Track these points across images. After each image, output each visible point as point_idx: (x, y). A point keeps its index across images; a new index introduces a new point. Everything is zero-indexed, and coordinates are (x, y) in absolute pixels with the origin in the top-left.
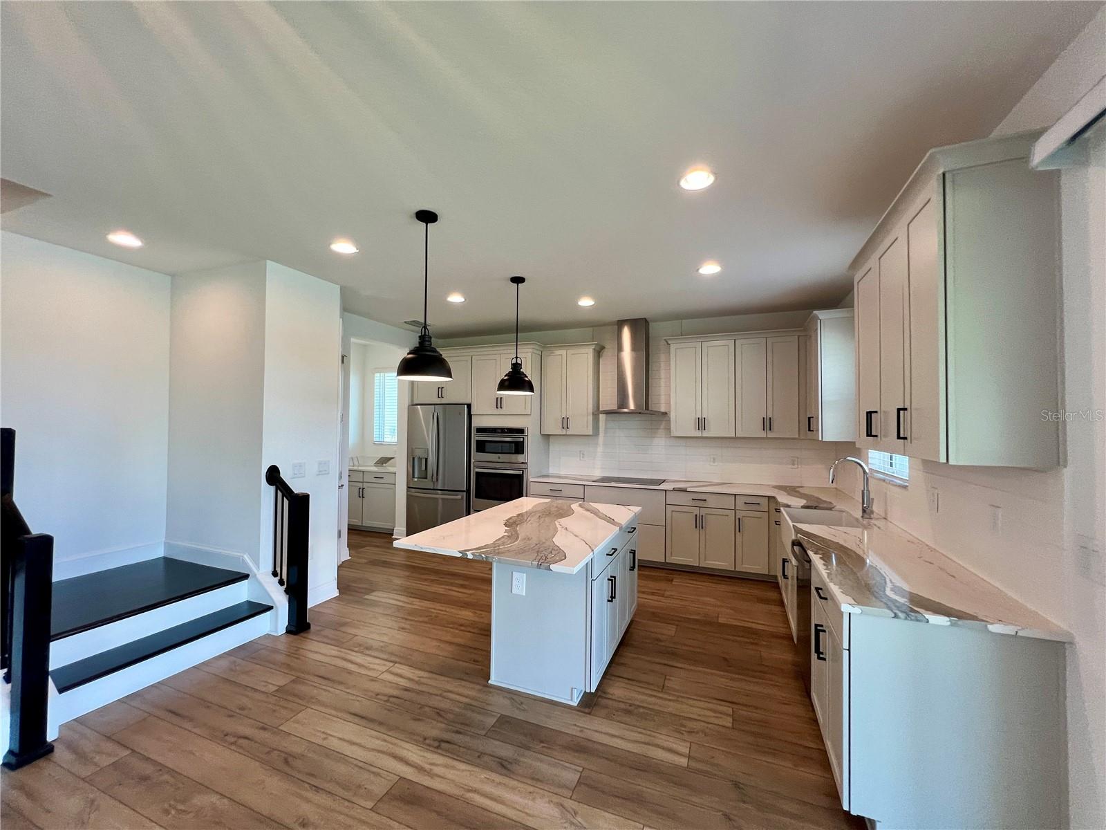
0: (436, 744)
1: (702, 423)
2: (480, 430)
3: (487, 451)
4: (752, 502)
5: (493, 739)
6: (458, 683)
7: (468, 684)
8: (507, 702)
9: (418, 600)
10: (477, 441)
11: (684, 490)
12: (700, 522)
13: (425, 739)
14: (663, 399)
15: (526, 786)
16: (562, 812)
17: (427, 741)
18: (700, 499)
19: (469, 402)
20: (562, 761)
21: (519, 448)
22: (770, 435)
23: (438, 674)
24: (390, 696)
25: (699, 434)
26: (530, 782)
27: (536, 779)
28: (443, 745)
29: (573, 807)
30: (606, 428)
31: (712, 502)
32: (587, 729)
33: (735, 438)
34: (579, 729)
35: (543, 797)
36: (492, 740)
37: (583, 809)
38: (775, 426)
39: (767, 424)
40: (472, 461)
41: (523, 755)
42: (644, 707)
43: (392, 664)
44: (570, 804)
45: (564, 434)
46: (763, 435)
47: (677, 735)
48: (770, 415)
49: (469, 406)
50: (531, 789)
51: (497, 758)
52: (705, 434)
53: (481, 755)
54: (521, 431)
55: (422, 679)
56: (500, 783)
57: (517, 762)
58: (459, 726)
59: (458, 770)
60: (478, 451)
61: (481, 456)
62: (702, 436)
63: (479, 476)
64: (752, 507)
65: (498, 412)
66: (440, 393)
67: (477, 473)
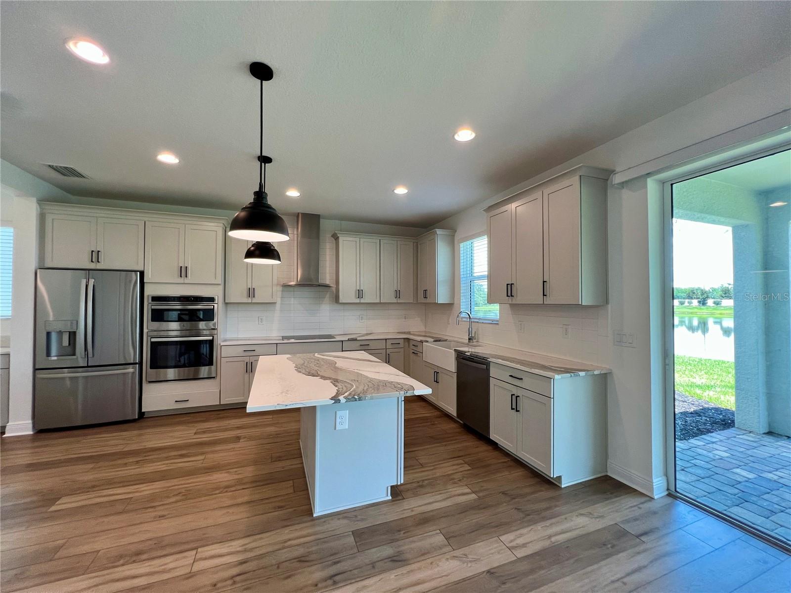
0: (330, 582)
1: (360, 294)
2: (155, 299)
3: (165, 320)
5: (368, 549)
6: (287, 530)
7: (296, 527)
8: (345, 521)
9: (145, 485)
10: (153, 310)
11: (356, 340)
13: (316, 585)
15: (425, 562)
16: (460, 560)
17: (320, 585)
19: (142, 269)
20: (424, 534)
21: (209, 315)
22: (399, 301)
23: (259, 534)
24: (232, 577)
25: (358, 301)
26: (423, 558)
27: (424, 554)
28: (337, 578)
29: (461, 553)
30: (281, 298)
31: (372, 345)
32: (414, 507)
33: (380, 303)
34: (409, 511)
35: (440, 560)
36: (366, 551)
37: (465, 550)
38: (401, 295)
39: (398, 294)
40: (145, 331)
41: (399, 546)
42: (426, 480)
43: (194, 552)
44: (458, 553)
45: (249, 302)
46: (395, 301)
47: (456, 485)
48: (399, 289)
49: (142, 274)
50: (429, 561)
51: (386, 559)
52: (362, 301)
53: (373, 565)
54: (212, 300)
55: (247, 546)
56: (409, 572)
57: (400, 553)
58: (332, 558)
59: (371, 586)
60: (153, 320)
61: (156, 325)
62: (361, 303)
63: (154, 346)
64: (396, 346)
65: (181, 280)
66: (95, 256)
67: (152, 343)
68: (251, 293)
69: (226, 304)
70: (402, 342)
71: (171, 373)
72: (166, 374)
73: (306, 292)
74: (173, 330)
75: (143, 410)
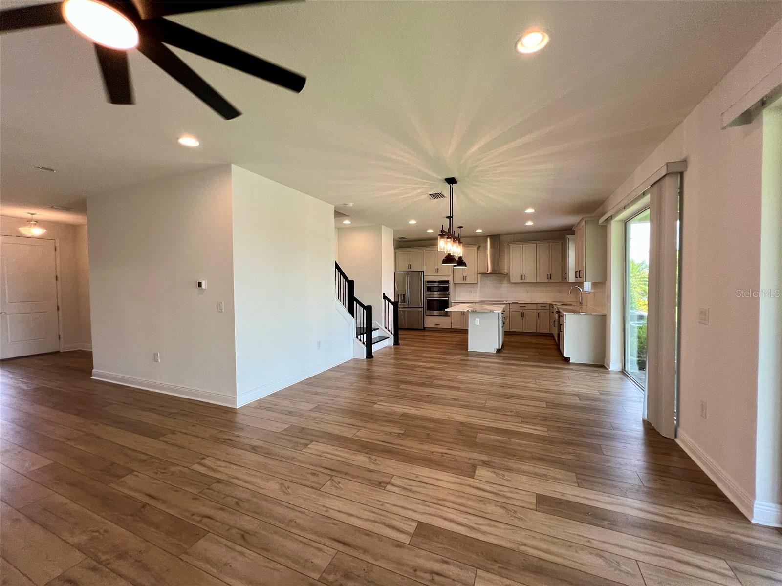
1: (523, 277)
2: (428, 282)
3: (432, 291)
4: (543, 306)
10: (427, 287)
11: (517, 303)
12: (523, 315)
14: (506, 268)
18: (523, 306)
19: (423, 270)
21: (448, 289)
22: (550, 281)
25: (522, 281)
30: (481, 280)
31: (528, 307)
33: (537, 283)
38: (552, 278)
39: (549, 277)
40: (425, 295)
45: (465, 282)
46: (548, 281)
48: (550, 273)
49: (423, 272)
52: (525, 281)
54: (447, 282)
60: (428, 290)
61: (429, 293)
62: (523, 282)
63: (428, 301)
64: (543, 308)
65: (436, 274)
66: (410, 267)
67: (427, 300)
68: (465, 278)
69: (455, 284)
70: (548, 306)
71: (436, 313)
72: (433, 313)
73: (493, 277)
74: (436, 295)
75: (425, 326)
